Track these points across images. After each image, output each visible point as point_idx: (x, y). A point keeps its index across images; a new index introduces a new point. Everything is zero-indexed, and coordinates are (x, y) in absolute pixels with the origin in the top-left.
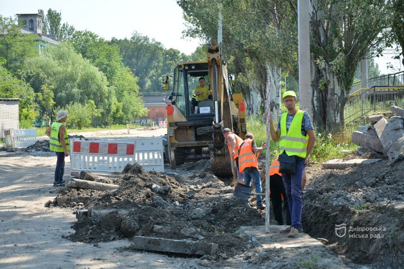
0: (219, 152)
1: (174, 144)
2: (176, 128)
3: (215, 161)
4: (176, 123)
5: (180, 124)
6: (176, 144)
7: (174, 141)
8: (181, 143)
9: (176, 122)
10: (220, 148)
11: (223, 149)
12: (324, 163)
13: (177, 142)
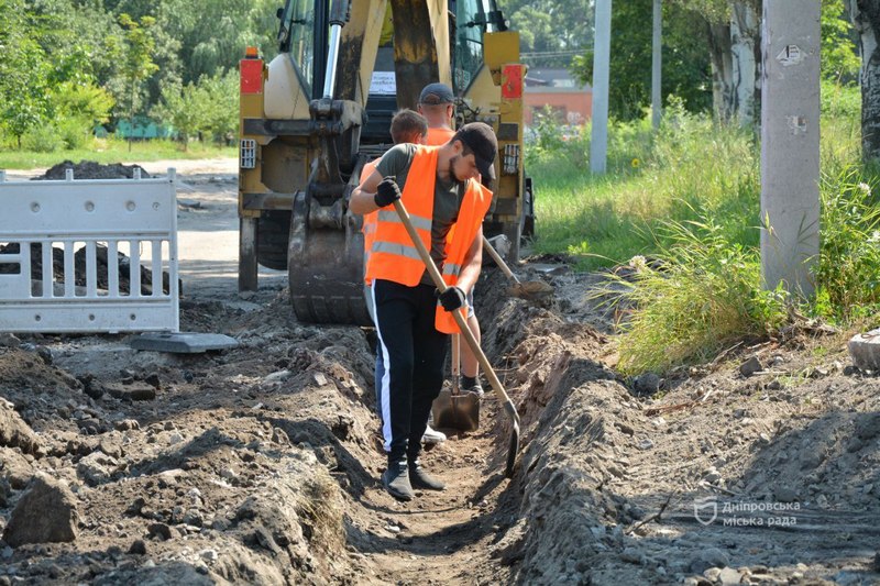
0: (324, 214)
1: (257, 196)
2: (266, 140)
3: (306, 248)
4: (269, 124)
5: (281, 127)
6: (264, 199)
7: (258, 187)
8: (281, 196)
9: (272, 120)
10: (325, 199)
11: (339, 204)
12: (858, 338)
13: (267, 191)
